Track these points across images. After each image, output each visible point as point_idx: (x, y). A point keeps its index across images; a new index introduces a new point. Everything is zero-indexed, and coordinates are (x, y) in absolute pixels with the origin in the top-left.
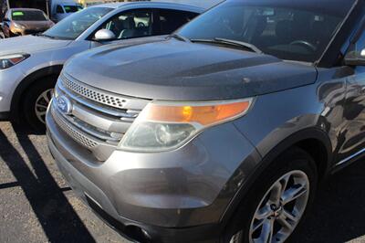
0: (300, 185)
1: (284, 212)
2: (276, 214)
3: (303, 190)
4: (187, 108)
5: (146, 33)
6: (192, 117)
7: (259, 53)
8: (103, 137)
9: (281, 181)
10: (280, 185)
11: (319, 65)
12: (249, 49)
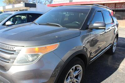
0: (79, 70)
1: (75, 79)
2: (72, 80)
3: (80, 71)
4: (37, 48)
5: (25, 22)
6: (39, 51)
7: (61, 27)
8: (8, 61)
9: (72, 69)
10: (72, 71)
11: (81, 30)
12: (58, 26)
